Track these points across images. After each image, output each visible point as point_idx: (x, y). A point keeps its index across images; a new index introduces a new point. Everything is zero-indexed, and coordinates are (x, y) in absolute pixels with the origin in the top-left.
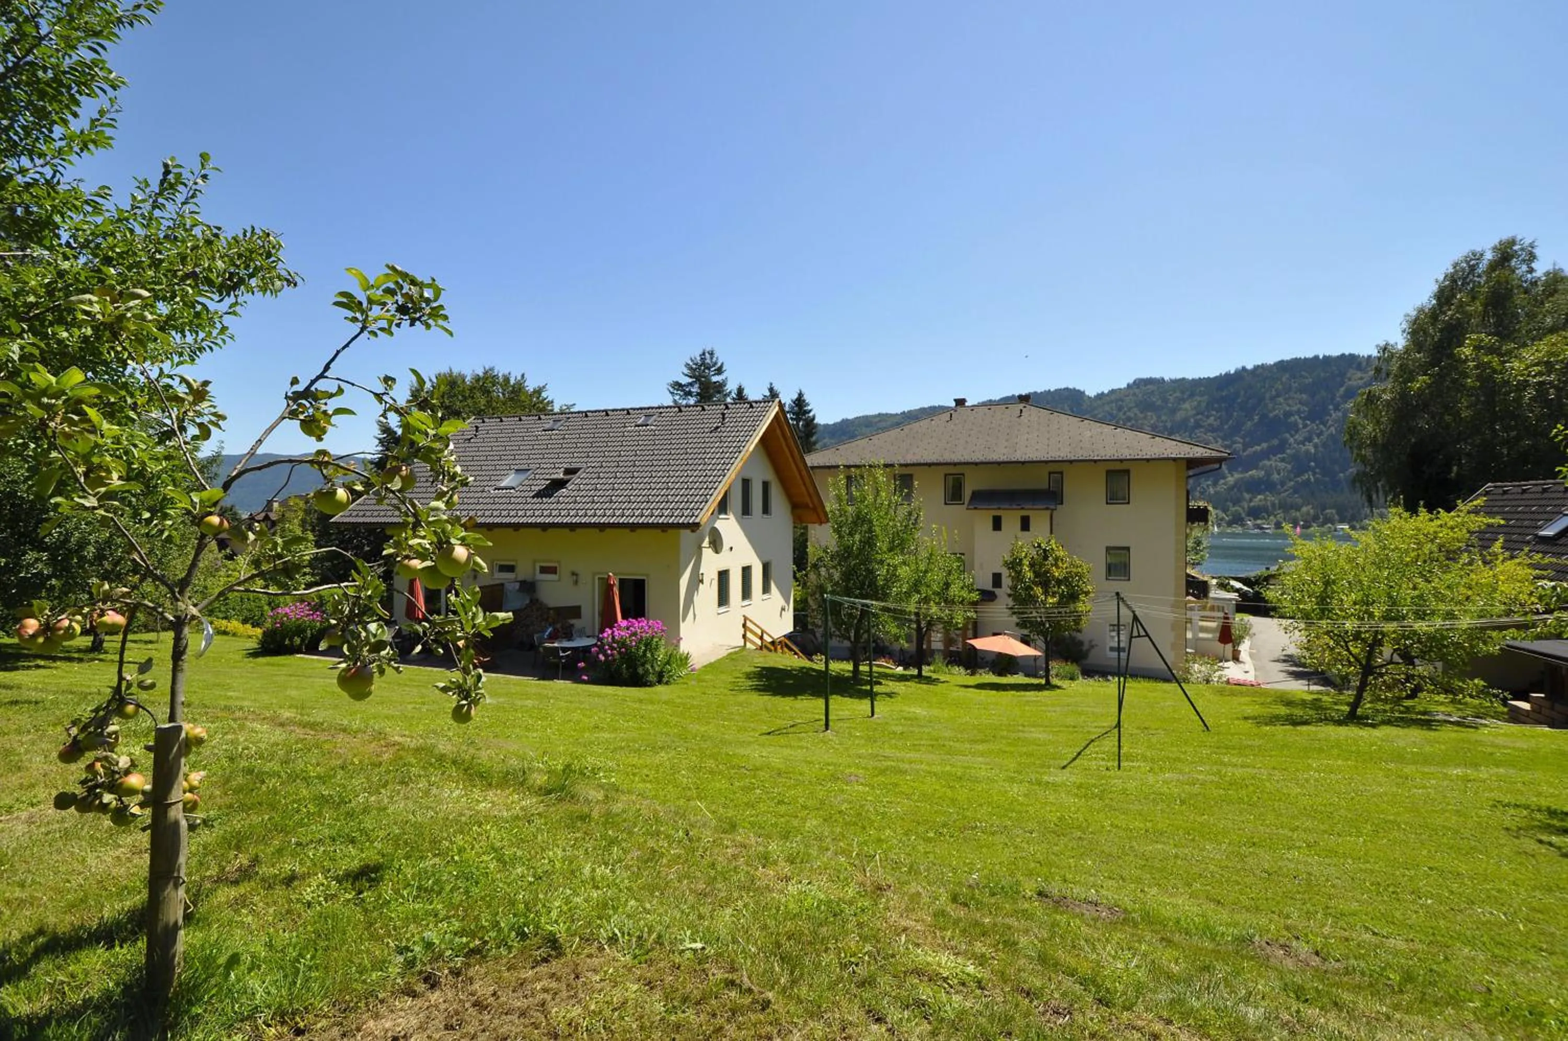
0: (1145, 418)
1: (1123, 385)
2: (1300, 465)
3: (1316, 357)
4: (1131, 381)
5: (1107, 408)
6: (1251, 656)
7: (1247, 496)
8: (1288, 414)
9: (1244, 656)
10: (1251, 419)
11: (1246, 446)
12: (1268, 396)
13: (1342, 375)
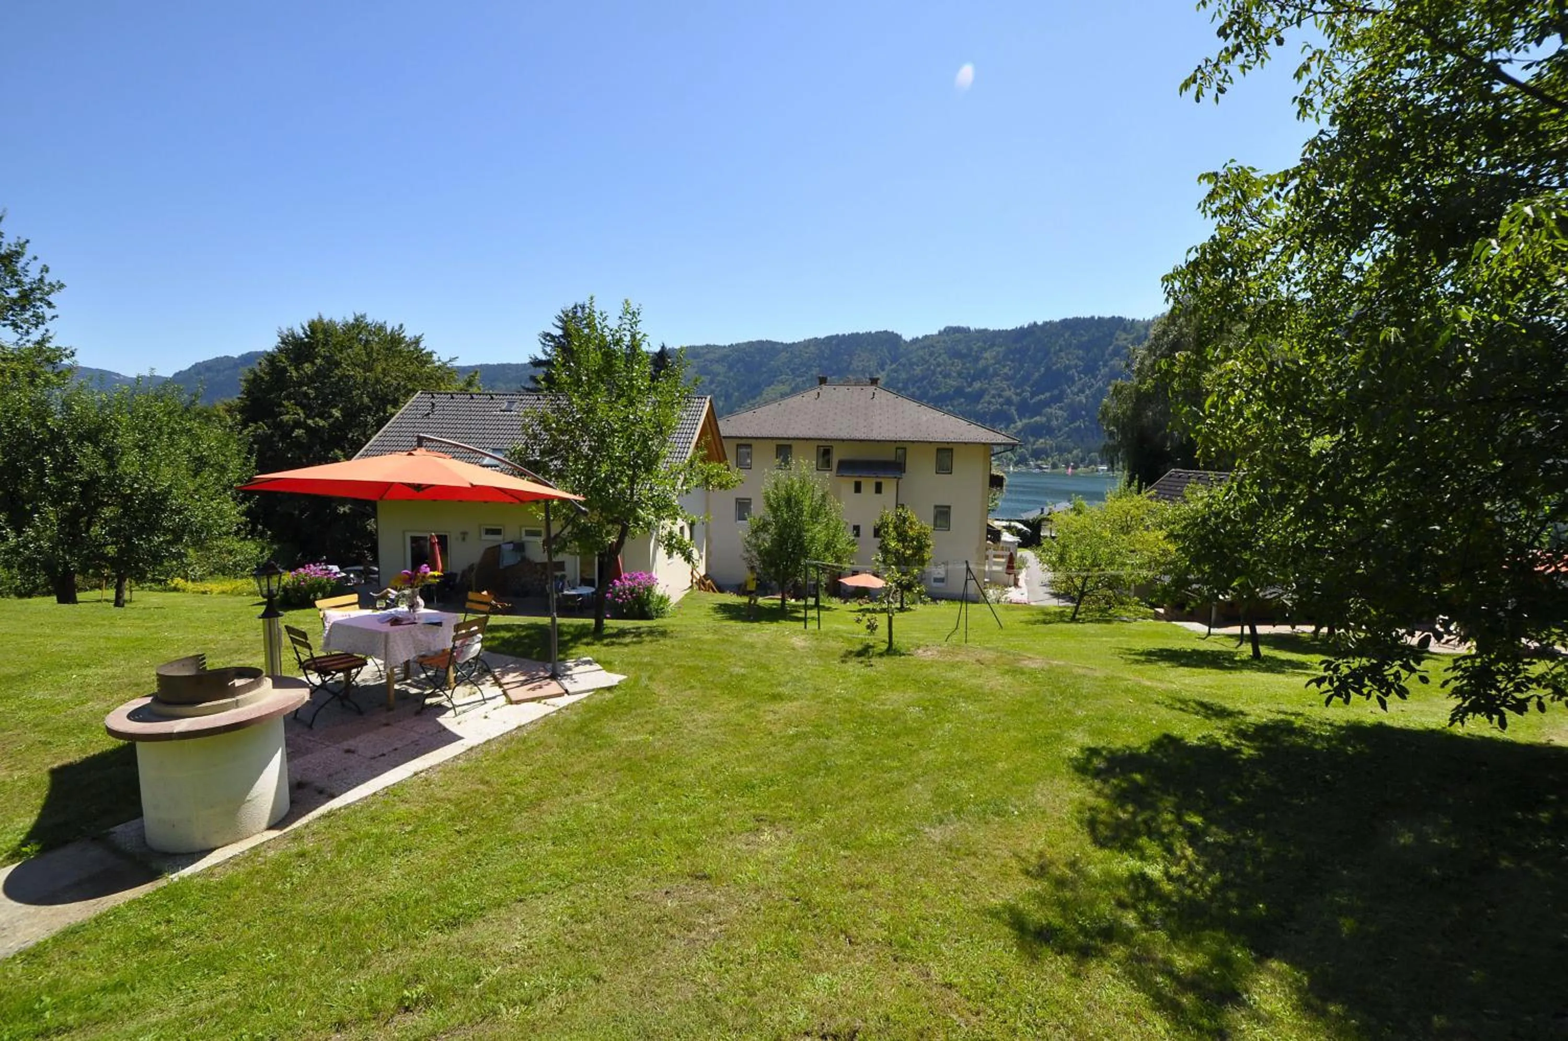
0: (953, 364)
1: (935, 332)
2: (1074, 413)
3: (1093, 318)
4: (942, 329)
5: (921, 353)
6: (1026, 582)
7: (1031, 439)
8: (1068, 368)
9: (1021, 582)
10: (1038, 371)
11: (1033, 395)
12: (1052, 350)
13: (1112, 335)
